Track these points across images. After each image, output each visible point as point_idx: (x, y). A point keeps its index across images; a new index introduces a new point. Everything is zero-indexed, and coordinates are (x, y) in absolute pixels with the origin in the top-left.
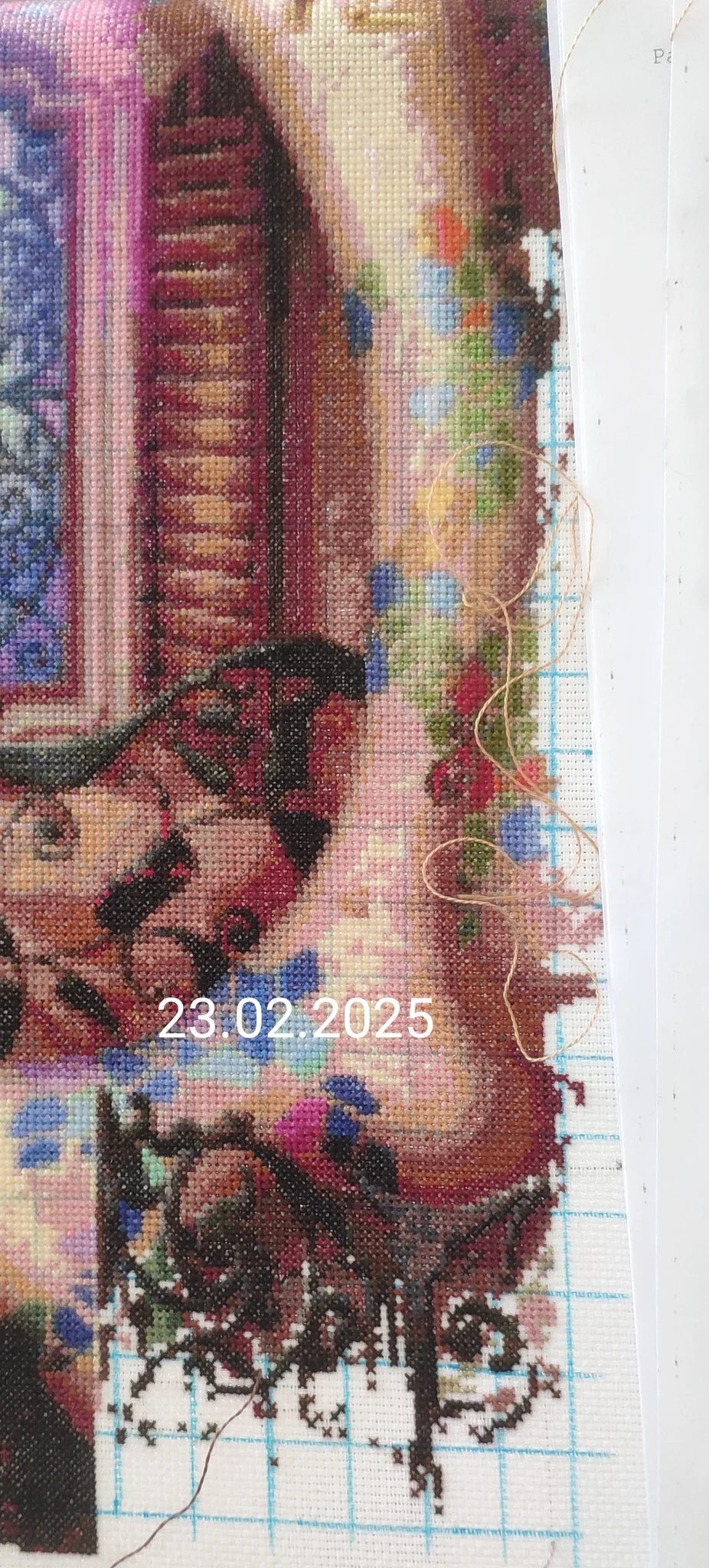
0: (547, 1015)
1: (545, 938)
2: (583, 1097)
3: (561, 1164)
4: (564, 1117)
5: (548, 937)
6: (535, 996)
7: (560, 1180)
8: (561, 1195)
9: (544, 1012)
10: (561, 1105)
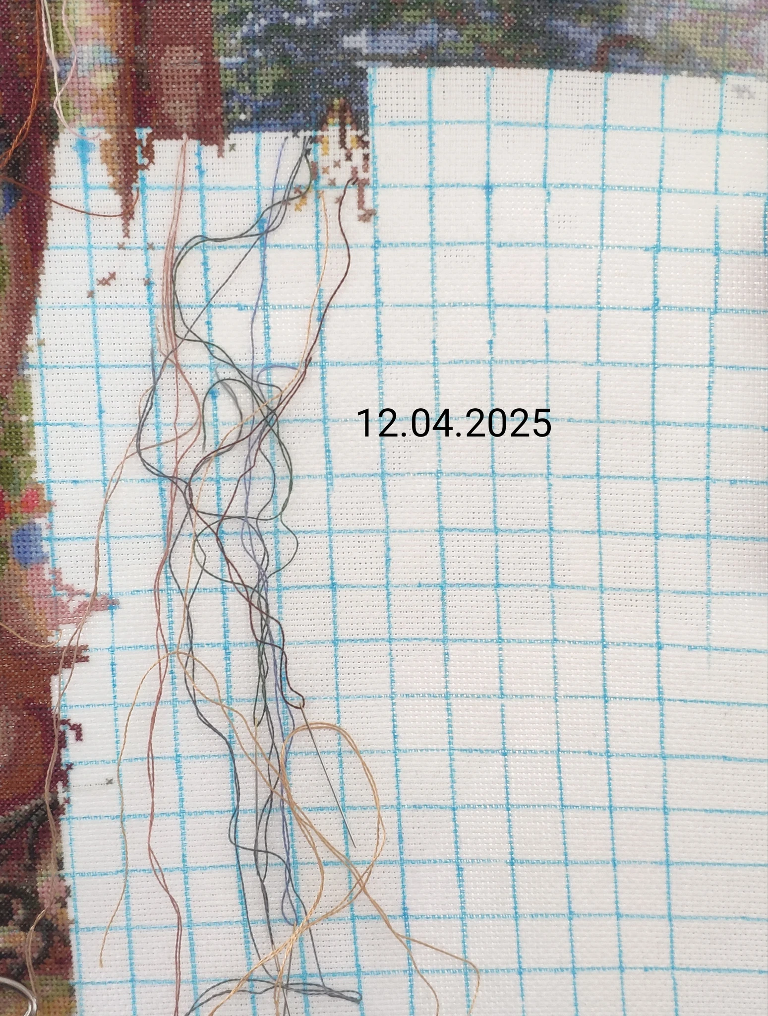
0: (53, 677)
1: (49, 620)
2: (81, 735)
3: (66, 784)
4: (68, 750)
5: (52, 620)
6: (43, 664)
7: (65, 795)
8: (66, 806)
9: (50, 675)
10: (65, 742)
